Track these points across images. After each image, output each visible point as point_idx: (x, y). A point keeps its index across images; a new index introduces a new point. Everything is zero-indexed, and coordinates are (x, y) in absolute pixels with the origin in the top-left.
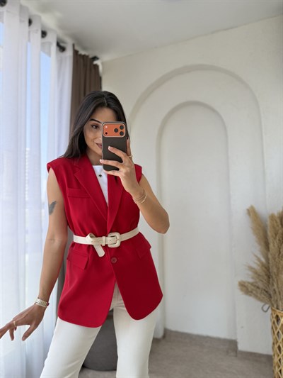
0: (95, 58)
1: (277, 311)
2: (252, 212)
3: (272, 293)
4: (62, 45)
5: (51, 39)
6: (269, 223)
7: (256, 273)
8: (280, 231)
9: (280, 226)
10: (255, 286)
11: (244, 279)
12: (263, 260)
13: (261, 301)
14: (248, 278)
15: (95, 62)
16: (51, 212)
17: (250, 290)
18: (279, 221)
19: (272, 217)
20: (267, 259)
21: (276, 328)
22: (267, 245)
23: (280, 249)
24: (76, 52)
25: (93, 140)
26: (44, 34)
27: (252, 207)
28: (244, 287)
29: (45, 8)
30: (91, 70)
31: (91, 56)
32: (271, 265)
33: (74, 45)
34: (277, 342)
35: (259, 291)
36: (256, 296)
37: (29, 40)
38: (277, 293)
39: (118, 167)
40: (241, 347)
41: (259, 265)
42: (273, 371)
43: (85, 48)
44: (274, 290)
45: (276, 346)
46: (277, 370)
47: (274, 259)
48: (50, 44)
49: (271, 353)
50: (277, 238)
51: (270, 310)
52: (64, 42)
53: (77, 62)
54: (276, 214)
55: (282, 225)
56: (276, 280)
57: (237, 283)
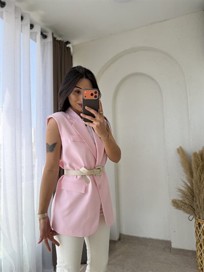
0: (68, 43)
1: (199, 220)
2: (181, 151)
3: (195, 207)
4: (44, 33)
5: (37, 30)
6: (192, 158)
7: (183, 193)
8: (201, 164)
9: (201, 160)
10: (183, 203)
11: (175, 198)
12: (189, 184)
13: (188, 213)
14: (178, 197)
15: (68, 46)
17: (180, 205)
18: (199, 157)
19: (195, 154)
20: (192, 184)
21: (199, 232)
22: (191, 174)
23: (200, 176)
24: (54, 39)
25: (76, 101)
26: (32, 26)
27: (181, 147)
28: (176, 204)
29: (32, 8)
30: (65, 51)
31: (65, 41)
32: (194, 187)
33: (53, 34)
34: (200, 241)
35: (186, 206)
36: (184, 210)
37: (22, 32)
38: (199, 207)
39: (92, 120)
40: (174, 245)
41: (186, 188)
42: (197, 262)
43: (60, 36)
44: (197, 205)
45: (199, 244)
46: (199, 260)
47: (197, 184)
48: (36, 33)
49: (195, 249)
50: (199, 169)
51: (194, 219)
52: (46, 32)
53: (55, 45)
54: (198, 152)
55: (202, 159)
56: (198, 198)
57: (171, 201)
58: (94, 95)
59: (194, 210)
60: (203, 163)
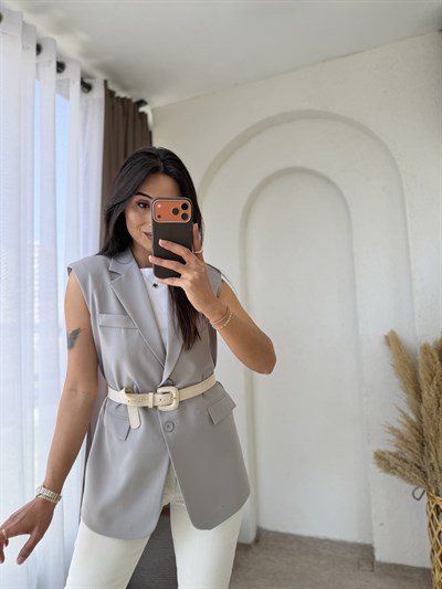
0: (142, 103)
1: (438, 498)
2: (393, 341)
3: (427, 470)
4: (87, 81)
5: (73, 76)
6: (420, 358)
7: (401, 437)
8: (439, 371)
9: (439, 363)
10: (400, 459)
11: (382, 448)
12: (413, 417)
13: (412, 482)
14: (389, 445)
15: (142, 109)
16: (71, 346)
17: (392, 464)
18: (436, 355)
19: (425, 349)
20: (419, 416)
21: (436, 526)
22: (418, 393)
23: (439, 399)
24: (109, 95)
25: (139, 226)
26: (61, 67)
27: (393, 332)
28: (381, 458)
29: (63, 27)
30: (134, 120)
31: (134, 100)
32: (425, 424)
33: (106, 82)
34: (438, 548)
35: (407, 467)
36: (403, 476)
37: (38, 77)
38: (437, 469)
39: (179, 271)
40: (380, 556)
41: (405, 426)
43: (125, 88)
44: (432, 465)
45: (437, 555)
47: (431, 416)
48: (69, 81)
49: (429, 565)
50: (435, 382)
51: (425, 495)
52: (90, 77)
53: (113, 108)
54: (431, 344)
55: (440, 360)
56: (433, 449)
57: (372, 454)
58: (181, 211)
59: (425, 475)
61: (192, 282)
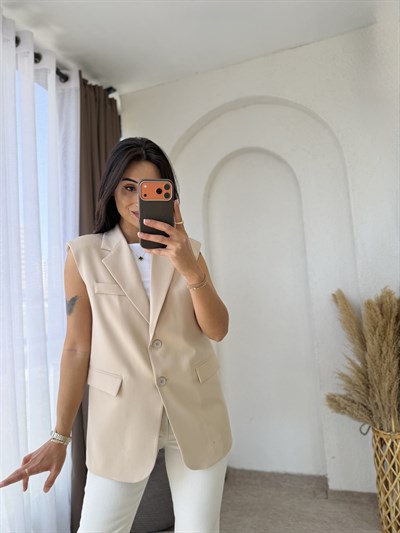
0: (111, 90)
1: (382, 432)
2: (339, 299)
3: (372, 408)
4: (63, 72)
5: (49, 64)
6: (364, 312)
7: (350, 382)
8: (381, 324)
9: (380, 316)
10: (348, 400)
11: (334, 392)
12: (359, 363)
13: (359, 420)
14: (340, 390)
15: (111, 96)
16: (70, 311)
17: (342, 405)
18: (378, 309)
19: (369, 304)
20: (364, 362)
21: (381, 456)
22: (363, 343)
23: (381, 347)
24: (83, 83)
25: (127, 207)
26: (38, 57)
27: (339, 291)
28: (334, 402)
29: (38, 21)
30: (105, 106)
31: (105, 87)
32: (370, 370)
33: (80, 72)
34: (384, 474)
35: (355, 406)
36: (351, 414)
37: (17, 68)
38: (380, 408)
39: (164, 243)
40: (333, 485)
41: (353, 372)
42: (380, 516)
43: (95, 77)
44: (376, 404)
45: (382, 481)
46: (384, 513)
47: (375, 362)
48: (46, 71)
49: (375, 490)
50: (377, 333)
51: (371, 430)
52: (65, 69)
53: (86, 95)
54: (373, 300)
55: (382, 314)
56: (377, 390)
57: (325, 397)
58: (164, 191)
59: (371, 413)
60: (384, 320)
61: (177, 253)
